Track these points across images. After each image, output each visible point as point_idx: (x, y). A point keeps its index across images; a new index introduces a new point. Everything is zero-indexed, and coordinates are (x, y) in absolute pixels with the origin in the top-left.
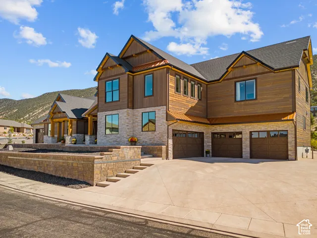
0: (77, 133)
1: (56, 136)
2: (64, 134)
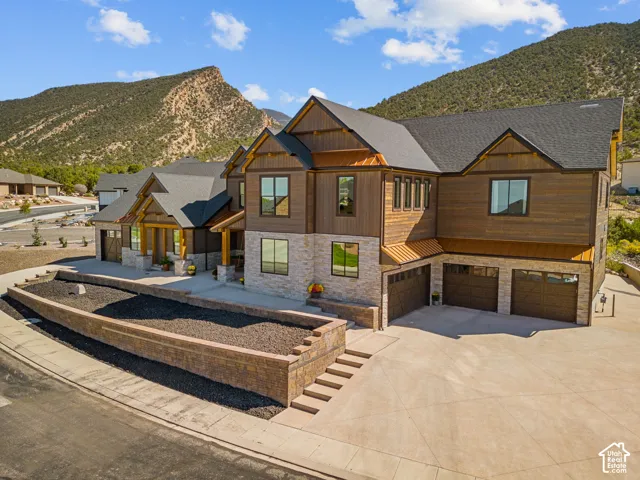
0: (194, 253)
1: (150, 252)
2: (166, 251)
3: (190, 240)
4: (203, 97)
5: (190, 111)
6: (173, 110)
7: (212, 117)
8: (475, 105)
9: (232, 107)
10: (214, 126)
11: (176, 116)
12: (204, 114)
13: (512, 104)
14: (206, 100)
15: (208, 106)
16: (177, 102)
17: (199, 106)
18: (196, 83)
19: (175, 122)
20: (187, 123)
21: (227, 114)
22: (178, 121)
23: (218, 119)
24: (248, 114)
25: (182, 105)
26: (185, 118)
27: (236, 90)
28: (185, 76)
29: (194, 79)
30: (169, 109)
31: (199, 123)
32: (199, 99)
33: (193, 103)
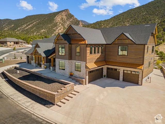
0: (46, 63)
1: (37, 62)
3: (45, 60)
4: (65, 17)
5: (61, 21)
6: (57, 21)
7: (67, 23)
8: (137, 18)
9: (72, 20)
10: (67, 25)
11: (58, 22)
12: (65, 22)
13: (147, 18)
14: (65, 18)
15: (66, 20)
16: (58, 19)
17: (63, 20)
18: (63, 14)
19: (57, 24)
20: (60, 24)
21: (71, 22)
22: (58, 24)
23: (68, 23)
24: (76, 22)
25: (59, 20)
26: (60, 23)
27: (73, 15)
28: (60, 12)
29: (62, 13)
30: (56, 21)
31: (64, 24)
32: (64, 18)
33: (62, 19)
